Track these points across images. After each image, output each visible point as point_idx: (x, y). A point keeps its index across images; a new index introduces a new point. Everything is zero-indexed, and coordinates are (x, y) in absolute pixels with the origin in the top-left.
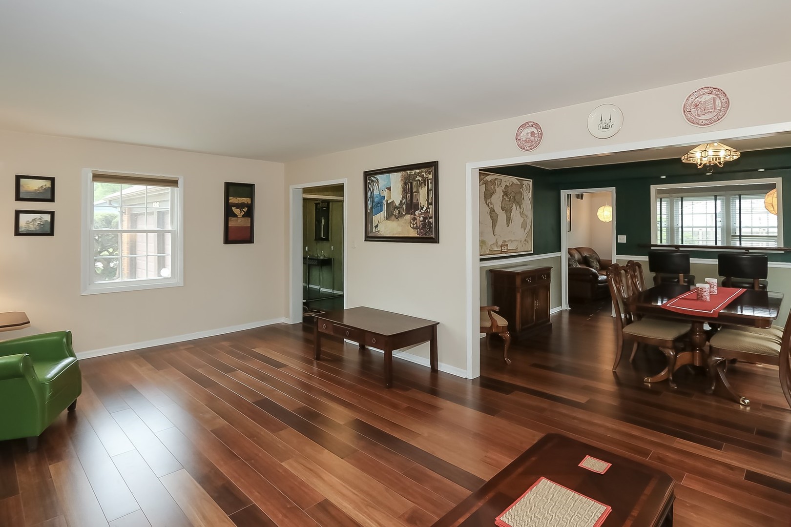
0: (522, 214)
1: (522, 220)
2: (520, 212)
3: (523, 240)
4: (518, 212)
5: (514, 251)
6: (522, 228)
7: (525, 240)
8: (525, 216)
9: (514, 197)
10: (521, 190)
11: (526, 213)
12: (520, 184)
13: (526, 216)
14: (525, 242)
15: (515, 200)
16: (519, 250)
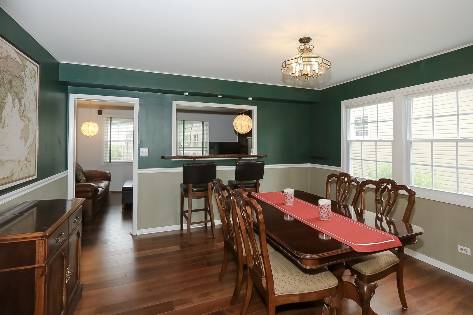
0: (22, 114)
1: (22, 125)
2: (20, 111)
3: (23, 159)
4: (16, 110)
5: (7, 181)
6: (21, 138)
7: (26, 159)
8: (26, 119)
9: (11, 82)
10: (23, 74)
11: (29, 115)
12: (21, 63)
13: (28, 118)
14: (25, 162)
15: (11, 87)
16: (15, 178)
